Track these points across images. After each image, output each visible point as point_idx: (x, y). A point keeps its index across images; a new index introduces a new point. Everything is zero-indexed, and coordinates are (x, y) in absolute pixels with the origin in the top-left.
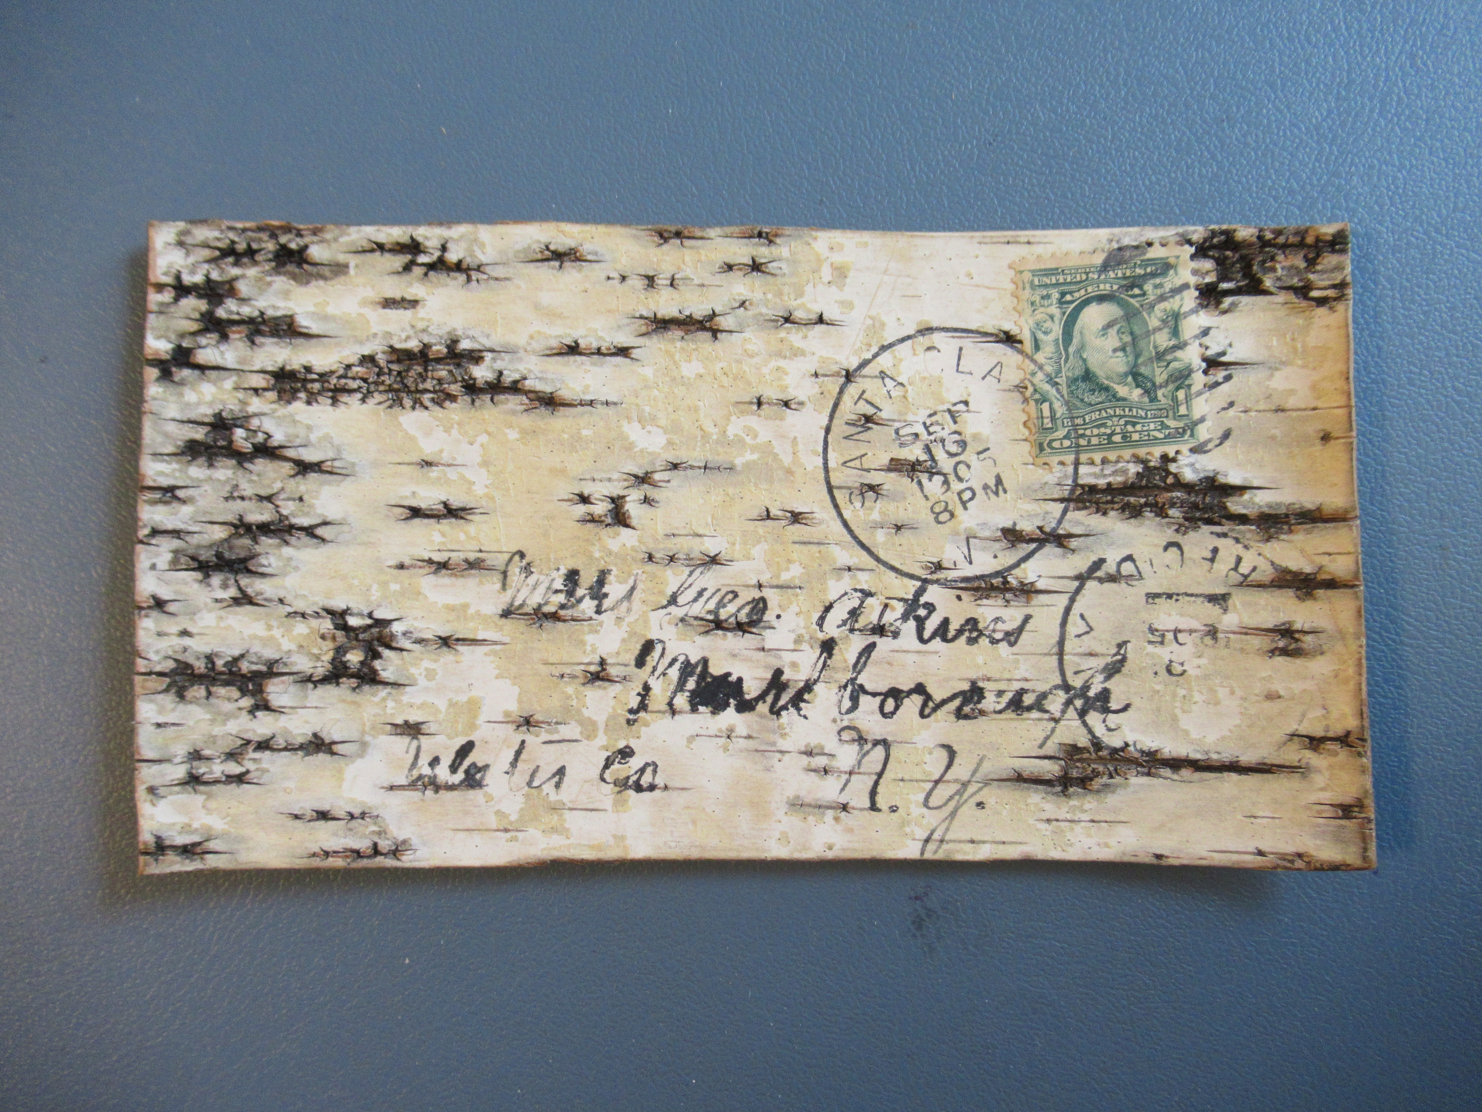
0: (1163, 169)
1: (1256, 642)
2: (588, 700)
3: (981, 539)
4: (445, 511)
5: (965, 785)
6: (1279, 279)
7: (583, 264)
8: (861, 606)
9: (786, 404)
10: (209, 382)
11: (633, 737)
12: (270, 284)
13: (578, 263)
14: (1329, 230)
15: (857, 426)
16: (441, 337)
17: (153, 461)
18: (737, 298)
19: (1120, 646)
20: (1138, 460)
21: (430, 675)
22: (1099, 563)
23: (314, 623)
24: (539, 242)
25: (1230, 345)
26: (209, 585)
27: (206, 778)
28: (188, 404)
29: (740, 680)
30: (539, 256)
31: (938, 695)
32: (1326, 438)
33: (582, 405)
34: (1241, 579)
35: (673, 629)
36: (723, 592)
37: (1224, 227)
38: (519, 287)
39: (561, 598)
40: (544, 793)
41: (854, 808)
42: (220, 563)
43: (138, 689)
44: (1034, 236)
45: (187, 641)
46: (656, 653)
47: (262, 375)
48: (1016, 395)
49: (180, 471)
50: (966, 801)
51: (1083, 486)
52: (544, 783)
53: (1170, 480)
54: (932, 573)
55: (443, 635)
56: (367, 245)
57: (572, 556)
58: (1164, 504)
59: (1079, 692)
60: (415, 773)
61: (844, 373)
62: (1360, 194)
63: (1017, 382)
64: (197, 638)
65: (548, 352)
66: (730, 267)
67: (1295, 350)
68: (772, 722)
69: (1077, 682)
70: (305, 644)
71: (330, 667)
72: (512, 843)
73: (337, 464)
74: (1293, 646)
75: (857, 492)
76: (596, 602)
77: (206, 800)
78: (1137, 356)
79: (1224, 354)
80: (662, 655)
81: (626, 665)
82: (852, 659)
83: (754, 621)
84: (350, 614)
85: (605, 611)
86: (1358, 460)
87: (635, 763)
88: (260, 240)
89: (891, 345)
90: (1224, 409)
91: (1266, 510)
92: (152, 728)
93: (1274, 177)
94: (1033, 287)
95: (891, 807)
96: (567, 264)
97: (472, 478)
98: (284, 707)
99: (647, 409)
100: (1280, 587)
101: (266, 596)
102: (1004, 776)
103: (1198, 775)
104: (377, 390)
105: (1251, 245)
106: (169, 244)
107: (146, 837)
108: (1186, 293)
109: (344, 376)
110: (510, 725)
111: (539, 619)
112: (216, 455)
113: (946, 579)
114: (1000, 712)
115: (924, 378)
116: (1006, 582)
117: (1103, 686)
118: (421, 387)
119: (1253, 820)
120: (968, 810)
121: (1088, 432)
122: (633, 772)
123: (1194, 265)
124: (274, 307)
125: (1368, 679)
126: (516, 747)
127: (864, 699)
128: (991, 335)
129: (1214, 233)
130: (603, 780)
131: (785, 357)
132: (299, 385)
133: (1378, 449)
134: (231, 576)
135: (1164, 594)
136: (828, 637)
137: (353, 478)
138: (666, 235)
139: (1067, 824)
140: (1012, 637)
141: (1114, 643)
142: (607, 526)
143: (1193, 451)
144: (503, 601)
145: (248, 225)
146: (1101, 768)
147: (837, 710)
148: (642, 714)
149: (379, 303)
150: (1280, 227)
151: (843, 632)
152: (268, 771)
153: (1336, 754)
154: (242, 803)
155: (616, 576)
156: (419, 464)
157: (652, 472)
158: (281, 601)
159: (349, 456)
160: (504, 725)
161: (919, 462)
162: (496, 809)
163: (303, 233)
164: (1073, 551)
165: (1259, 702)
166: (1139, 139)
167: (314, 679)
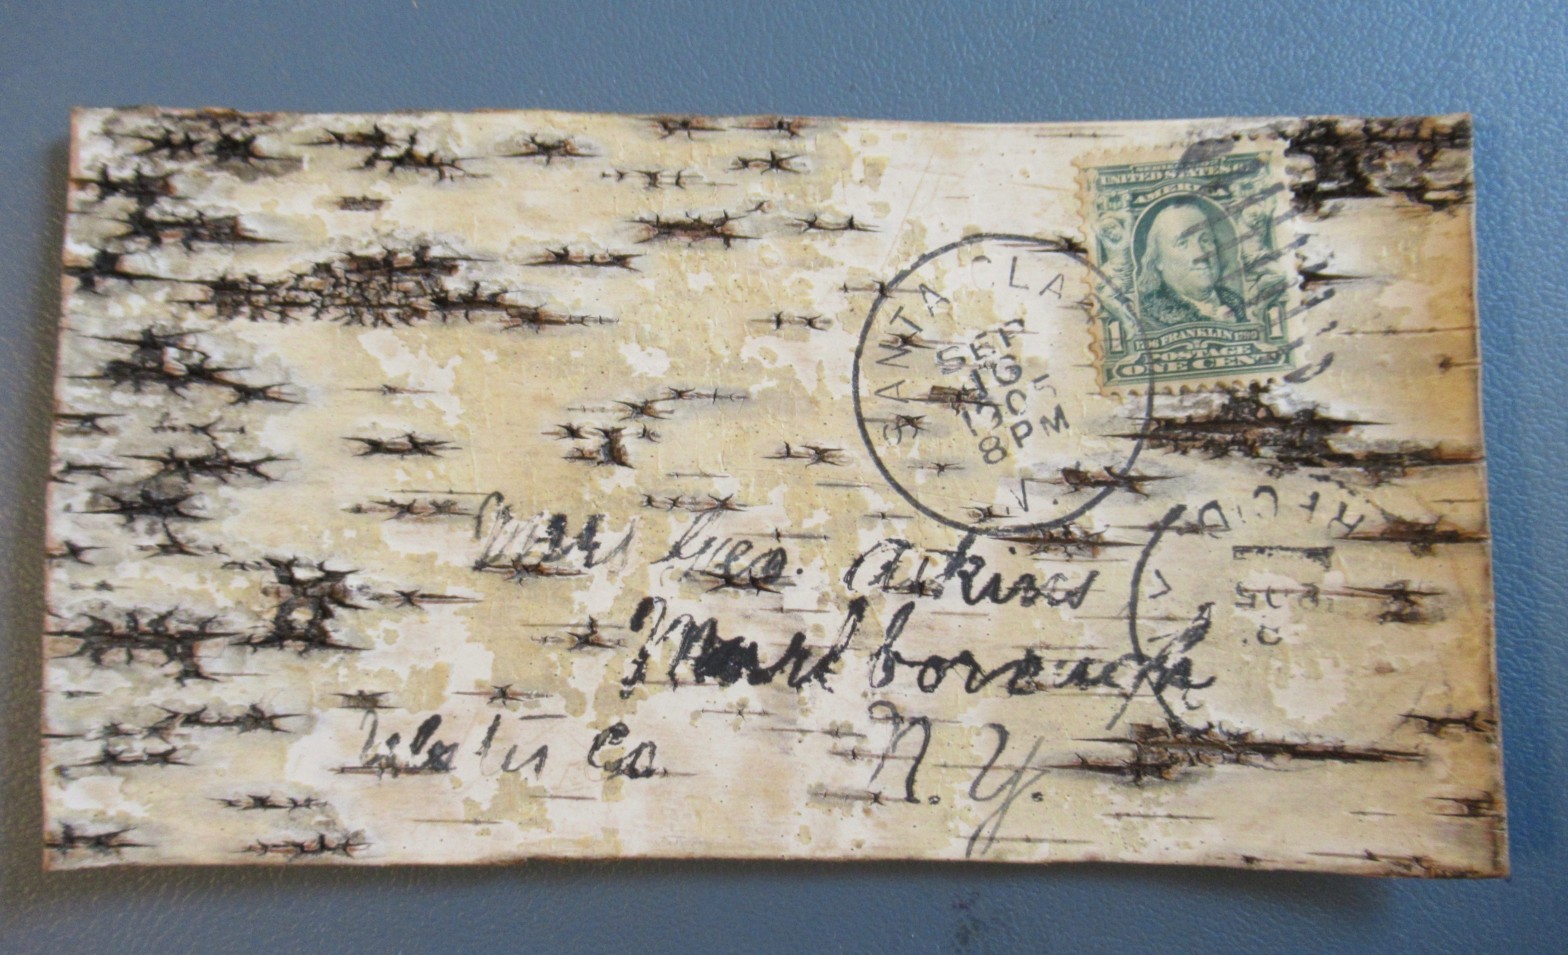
0: (1252, 51)
1: (1364, 605)
2: (575, 669)
3: (1038, 481)
4: (410, 446)
5: (1019, 772)
6: (1388, 178)
7: (575, 158)
8: (896, 559)
9: (810, 323)
10: (137, 293)
11: (628, 713)
12: (210, 180)
13: (568, 158)
14: (1447, 121)
15: (894, 348)
16: (408, 243)
17: (71, 384)
18: (753, 198)
19: (1202, 609)
20: (1223, 389)
21: (390, 637)
22: (1178, 511)
23: (255, 575)
24: (523, 133)
25: (1332, 256)
26: (133, 530)
27: (125, 756)
28: (112, 320)
29: (754, 646)
30: (524, 150)
31: (987, 665)
32: (1445, 364)
33: (572, 323)
34: (1346, 530)
35: (675, 585)
36: (734, 543)
37: (1324, 118)
38: (499, 186)
39: (545, 548)
40: (522, 778)
41: (887, 799)
42: (146, 504)
43: (47, 652)
44: (1101, 128)
45: (105, 596)
46: (656, 614)
47: (199, 286)
48: (1081, 314)
49: (102, 396)
50: (1020, 792)
51: (1158, 421)
52: (522, 765)
53: (1261, 413)
54: (980, 521)
55: (406, 590)
56: (323, 136)
57: (559, 499)
58: (1254, 442)
59: (1154, 663)
60: (371, 753)
61: (878, 286)
62: (1483, 80)
63: (1081, 297)
64: (118, 592)
65: (533, 261)
66: (745, 163)
67: (1408, 261)
68: (792, 696)
69: (1152, 651)
70: (244, 600)
71: (272, 627)
72: (483, 838)
73: (284, 389)
74: (1408, 610)
75: (892, 425)
76: (585, 553)
77: (124, 783)
78: (1222, 268)
79: (1324, 265)
80: (663, 616)
81: (620, 628)
82: (886, 622)
83: (772, 577)
84: (298, 566)
85: (596, 563)
86: (1485, 391)
87: (630, 743)
88: (200, 130)
89: (933, 255)
90: (1324, 330)
91: (1375, 449)
92: (63, 698)
93: (1382, 60)
94: (1100, 187)
95: (930, 798)
96: (556, 159)
97: (443, 408)
98: (218, 674)
99: (648, 327)
100: (1392, 540)
101: (199, 543)
102: (1066, 763)
103: (1295, 763)
104: (333, 304)
105: (1355, 139)
106: (95, 134)
107: (53, 826)
108: (1279, 195)
109: (295, 288)
110: (482, 698)
111: (519, 572)
112: (143, 378)
113: (997, 529)
114: (1061, 686)
115: (972, 293)
116: (1067, 533)
117: (1183, 655)
118: (384, 300)
119: (1361, 817)
120: (1022, 803)
121: (1164, 357)
122: (626, 753)
123: (1289, 161)
124: (216, 208)
125: (1497, 650)
126: (490, 723)
127: (900, 670)
128: (1051, 242)
129: (1312, 125)
130: (591, 762)
131: (809, 268)
132: (242, 297)
133: (1508, 379)
134: (159, 520)
135: (1255, 547)
136: (858, 595)
137: (303, 406)
138: (670, 125)
139: (1140, 819)
140: (1075, 597)
141: (1196, 604)
142: (599, 463)
143: (1289, 379)
144: (477, 551)
145: (186, 112)
146: (1180, 754)
147: (868, 683)
148: (638, 686)
149: (337, 203)
150: (1389, 118)
151: (875, 590)
152: (196, 749)
153: (1458, 739)
154: (165, 786)
155: (610, 523)
156: (380, 390)
157: (653, 401)
158: (217, 549)
159: (299, 381)
160: (475, 697)
161: (965, 391)
162: (464, 796)
163: (251, 121)
164: (1147, 496)
165: (1366, 676)
166: (1225, 17)
167: (255, 641)
